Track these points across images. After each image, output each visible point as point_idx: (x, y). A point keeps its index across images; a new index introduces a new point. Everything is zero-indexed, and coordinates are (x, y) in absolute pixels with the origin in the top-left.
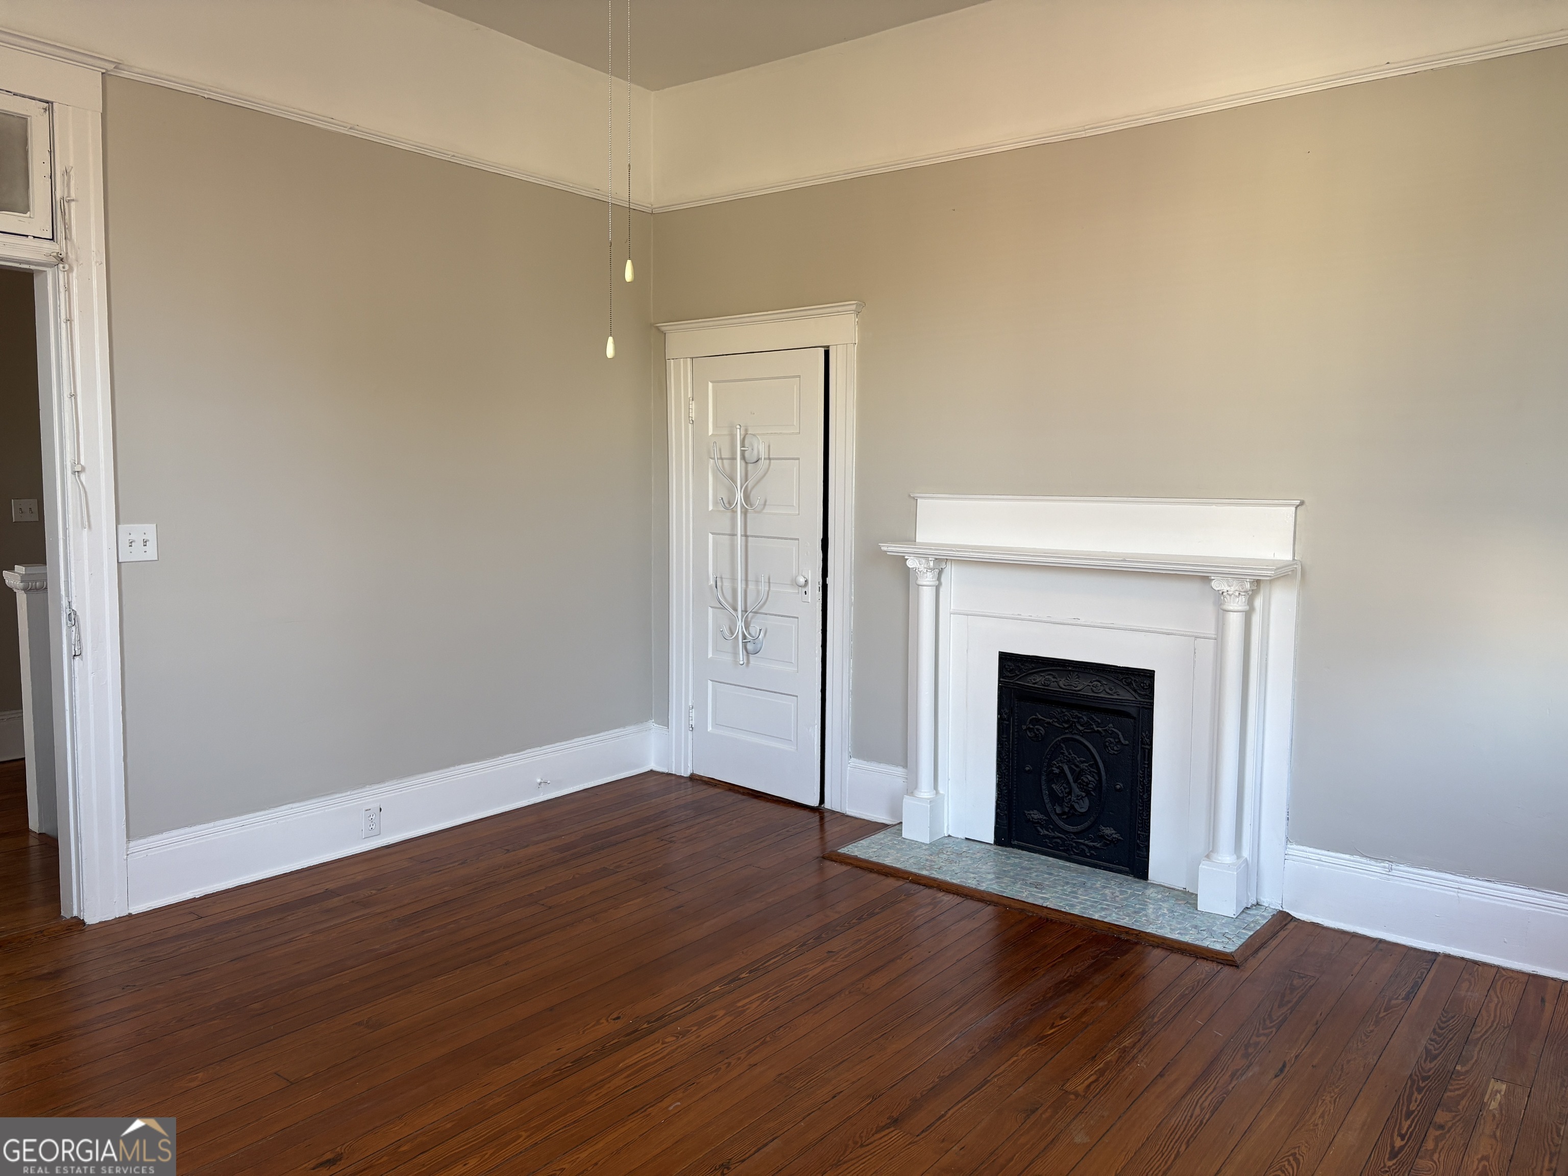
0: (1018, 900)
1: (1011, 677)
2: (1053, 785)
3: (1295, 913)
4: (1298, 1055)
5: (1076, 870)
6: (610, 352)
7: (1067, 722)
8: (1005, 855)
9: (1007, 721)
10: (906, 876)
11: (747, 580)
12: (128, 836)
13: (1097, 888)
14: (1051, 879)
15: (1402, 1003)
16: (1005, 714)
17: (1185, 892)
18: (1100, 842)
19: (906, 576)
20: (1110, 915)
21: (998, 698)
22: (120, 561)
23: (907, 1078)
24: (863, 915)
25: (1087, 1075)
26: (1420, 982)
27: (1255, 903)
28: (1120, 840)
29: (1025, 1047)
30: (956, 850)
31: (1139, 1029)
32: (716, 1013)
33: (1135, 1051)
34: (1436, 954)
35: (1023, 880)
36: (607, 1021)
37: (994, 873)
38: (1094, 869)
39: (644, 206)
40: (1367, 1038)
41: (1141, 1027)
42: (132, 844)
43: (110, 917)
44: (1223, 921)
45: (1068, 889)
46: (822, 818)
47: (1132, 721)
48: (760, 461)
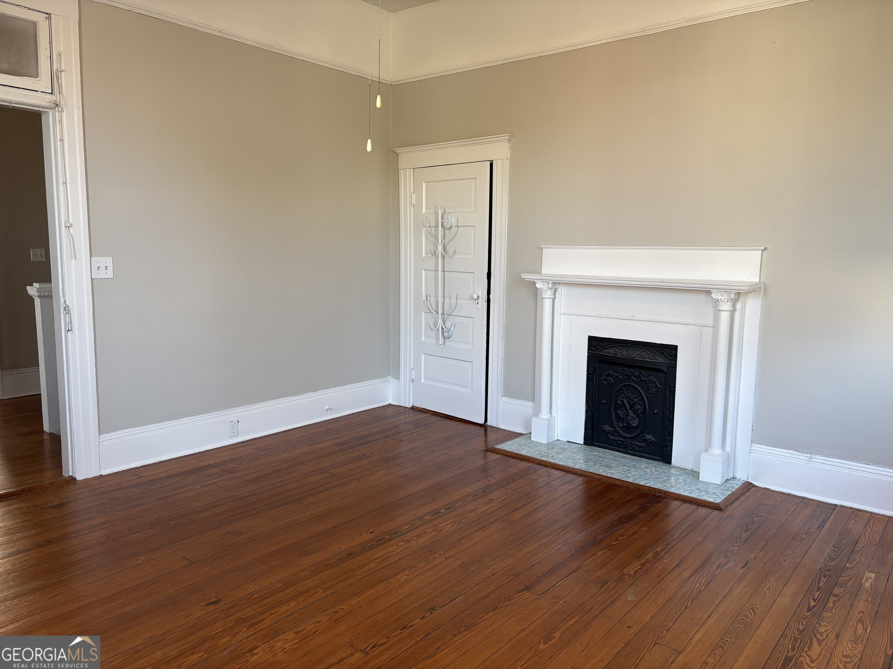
0: (597, 474)
1: (594, 350)
2: (618, 411)
3: (755, 483)
4: (756, 557)
5: (630, 459)
6: (369, 148)
7: (626, 375)
8: (590, 450)
9: (592, 375)
10: (533, 461)
11: (444, 297)
12: (99, 432)
13: (642, 469)
14: (616, 463)
15: (816, 531)
16: (591, 371)
17: (692, 471)
18: (644, 443)
19: (535, 293)
20: (650, 483)
21: (587, 362)
22: (92, 278)
23: (534, 565)
24: (509, 481)
25: (635, 565)
26: (826, 520)
27: (732, 477)
28: (656, 442)
29: (601, 551)
30: (562, 447)
31: (665, 542)
32: (427, 530)
33: (663, 553)
34: (836, 505)
35: (600, 463)
36: (366, 534)
37: (584, 460)
38: (641, 458)
39: (386, 80)
40: (795, 549)
41: (666, 541)
42: (102, 436)
43: (90, 476)
44: (714, 487)
45: (626, 468)
46: (486, 430)
47: (664, 374)
48: (452, 228)
